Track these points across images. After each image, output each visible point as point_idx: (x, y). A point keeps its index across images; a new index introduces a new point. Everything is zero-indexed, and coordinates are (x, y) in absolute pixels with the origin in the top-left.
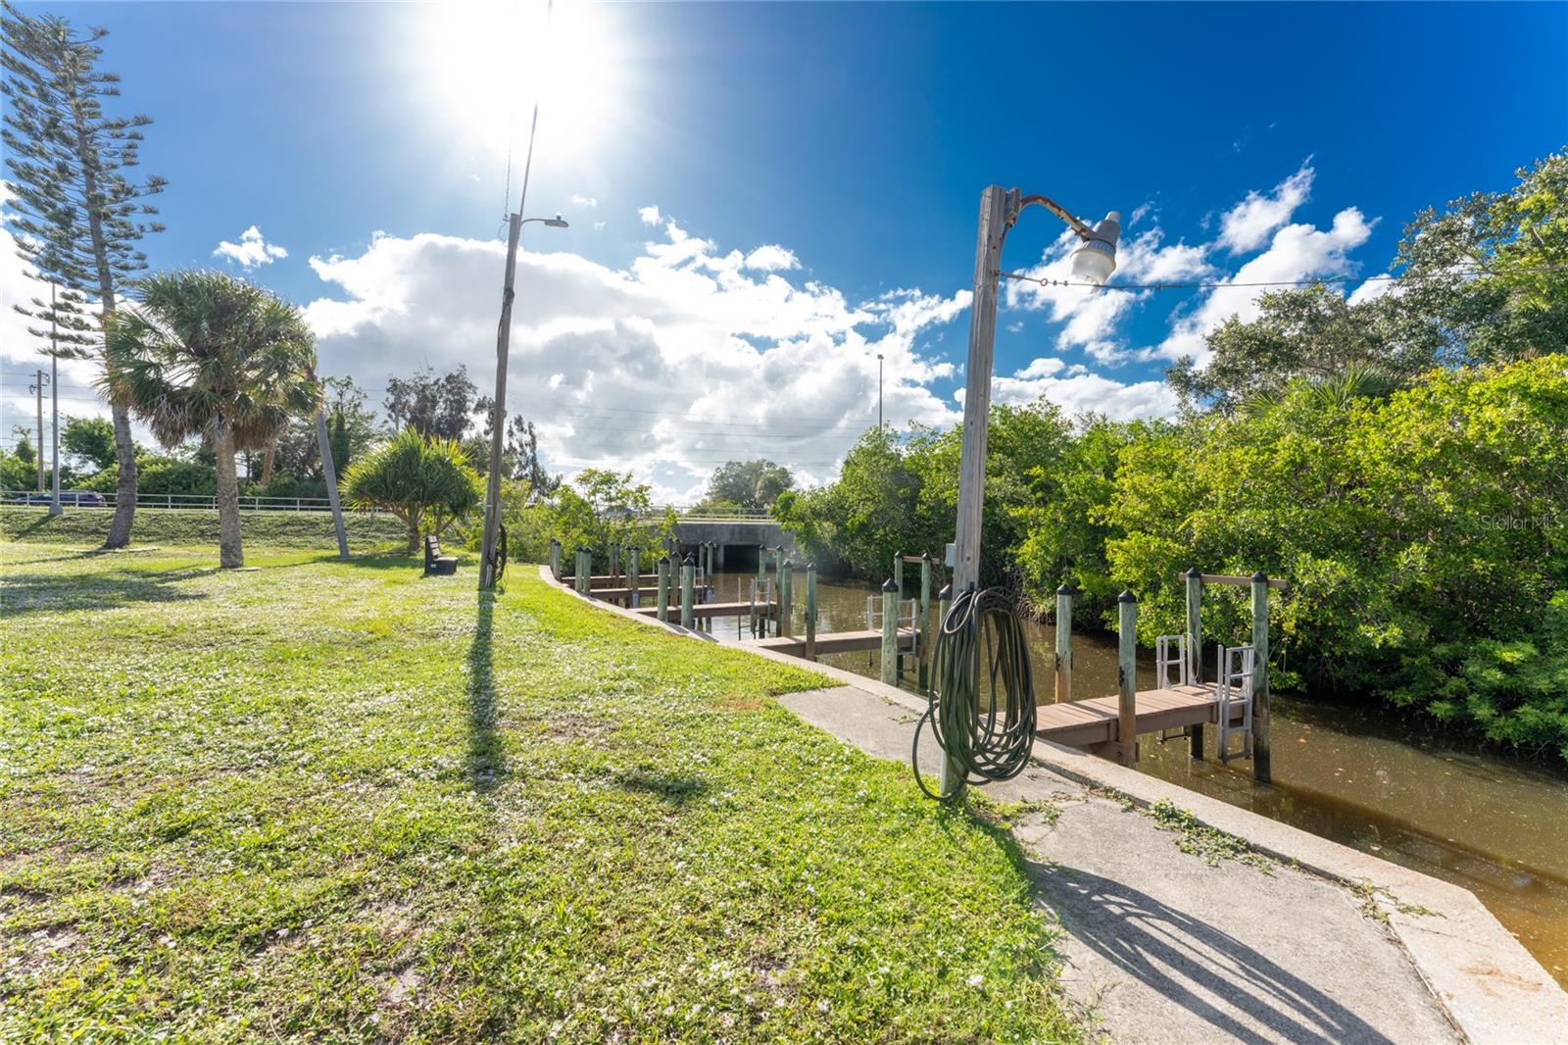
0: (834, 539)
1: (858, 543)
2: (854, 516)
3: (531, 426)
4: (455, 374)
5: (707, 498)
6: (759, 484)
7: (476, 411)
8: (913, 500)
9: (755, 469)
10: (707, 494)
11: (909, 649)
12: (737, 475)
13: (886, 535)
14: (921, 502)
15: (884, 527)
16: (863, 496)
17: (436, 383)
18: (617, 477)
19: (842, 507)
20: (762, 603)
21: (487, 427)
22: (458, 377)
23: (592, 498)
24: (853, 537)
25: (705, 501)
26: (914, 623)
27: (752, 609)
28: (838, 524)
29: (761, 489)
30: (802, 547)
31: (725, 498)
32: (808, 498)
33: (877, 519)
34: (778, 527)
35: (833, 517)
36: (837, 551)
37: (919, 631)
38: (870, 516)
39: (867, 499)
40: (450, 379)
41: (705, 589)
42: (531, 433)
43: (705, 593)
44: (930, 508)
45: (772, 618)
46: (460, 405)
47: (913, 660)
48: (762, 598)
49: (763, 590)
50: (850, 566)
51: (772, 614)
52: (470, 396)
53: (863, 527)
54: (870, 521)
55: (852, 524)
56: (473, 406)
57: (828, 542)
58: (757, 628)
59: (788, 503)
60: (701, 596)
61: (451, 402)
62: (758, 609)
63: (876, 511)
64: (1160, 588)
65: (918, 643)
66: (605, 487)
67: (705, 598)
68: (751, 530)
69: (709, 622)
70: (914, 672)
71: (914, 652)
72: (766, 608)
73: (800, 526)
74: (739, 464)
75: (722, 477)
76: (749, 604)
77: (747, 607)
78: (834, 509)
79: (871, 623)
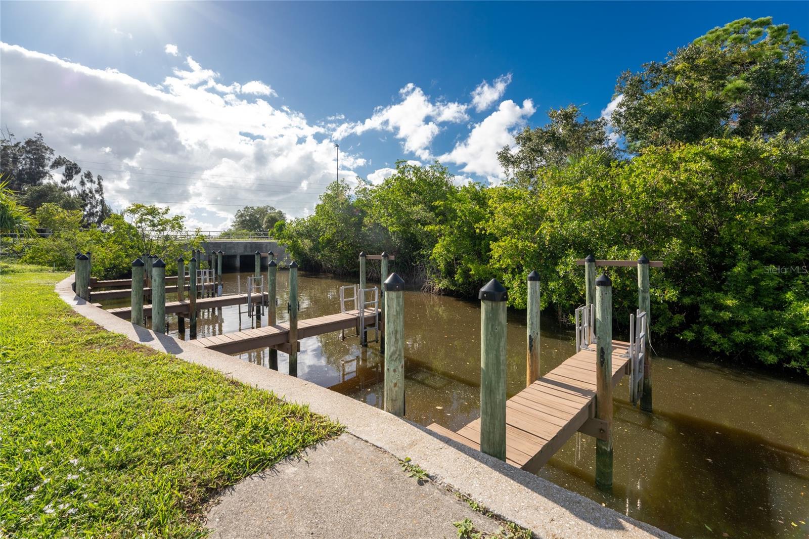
0: (311, 250)
1: (326, 252)
2: (323, 235)
3: (100, 178)
4: (34, 139)
5: (232, 228)
6: (265, 219)
7: (53, 167)
8: (360, 224)
9: (262, 212)
10: (232, 226)
11: (373, 325)
12: (251, 215)
13: (343, 246)
14: (365, 226)
15: (342, 242)
16: (329, 222)
17: (16, 145)
18: (160, 211)
19: (316, 230)
20: (258, 294)
21: (64, 179)
22: (36, 141)
23: (139, 224)
24: (323, 248)
25: (230, 230)
26: (376, 305)
27: (249, 300)
28: (313, 241)
29: (266, 222)
30: (291, 255)
31: (244, 228)
32: (294, 225)
33: (338, 236)
34: (276, 243)
35: (310, 236)
36: (313, 256)
37: (380, 310)
38: (333, 234)
39: (332, 224)
40: (29, 143)
41: (217, 285)
42: (99, 184)
43: (216, 288)
44: (370, 229)
45: (266, 304)
46: (39, 161)
47: (376, 333)
48: (258, 290)
49: (258, 284)
50: (321, 265)
51: (265, 302)
52: (47, 156)
53: (329, 241)
54: (333, 237)
55: (323, 239)
56: (50, 164)
57: (307, 251)
58: (255, 313)
59: (281, 228)
60: (213, 291)
61: (31, 159)
62: (254, 300)
63: (337, 232)
64: (523, 271)
65: (380, 320)
66: (150, 217)
67: (216, 292)
68: (258, 246)
69: (220, 309)
70: (377, 342)
71: (377, 327)
72: (261, 297)
73: (289, 242)
74: (252, 208)
75: (241, 216)
76: (246, 295)
77: (245, 298)
78: (310, 231)
79: (343, 307)
